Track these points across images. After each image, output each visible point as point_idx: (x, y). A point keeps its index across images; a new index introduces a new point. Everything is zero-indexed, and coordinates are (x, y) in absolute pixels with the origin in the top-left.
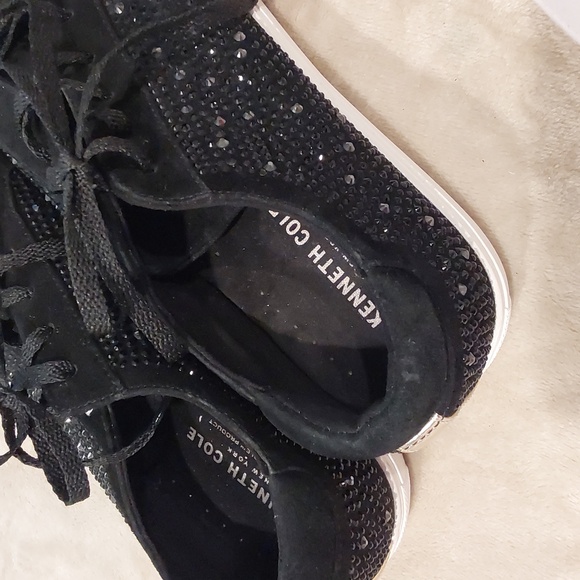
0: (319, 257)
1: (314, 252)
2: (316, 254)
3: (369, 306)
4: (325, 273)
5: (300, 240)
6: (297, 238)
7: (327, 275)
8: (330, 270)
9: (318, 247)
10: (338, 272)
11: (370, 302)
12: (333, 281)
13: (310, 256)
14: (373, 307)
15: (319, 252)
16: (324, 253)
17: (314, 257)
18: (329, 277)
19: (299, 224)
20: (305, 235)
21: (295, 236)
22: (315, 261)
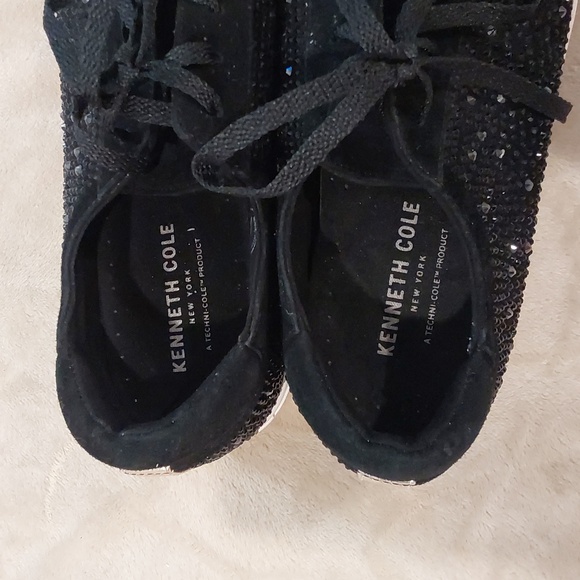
0: (399, 270)
1: (401, 264)
2: (400, 266)
3: (391, 337)
4: (390, 284)
5: (400, 245)
6: (400, 241)
7: (390, 287)
8: (395, 287)
9: (406, 264)
10: (399, 294)
11: (395, 336)
12: (389, 295)
13: (395, 262)
14: (394, 340)
15: (403, 267)
16: (405, 271)
17: (396, 266)
18: (389, 290)
19: (413, 235)
20: (407, 246)
21: (401, 238)
22: (393, 269)
